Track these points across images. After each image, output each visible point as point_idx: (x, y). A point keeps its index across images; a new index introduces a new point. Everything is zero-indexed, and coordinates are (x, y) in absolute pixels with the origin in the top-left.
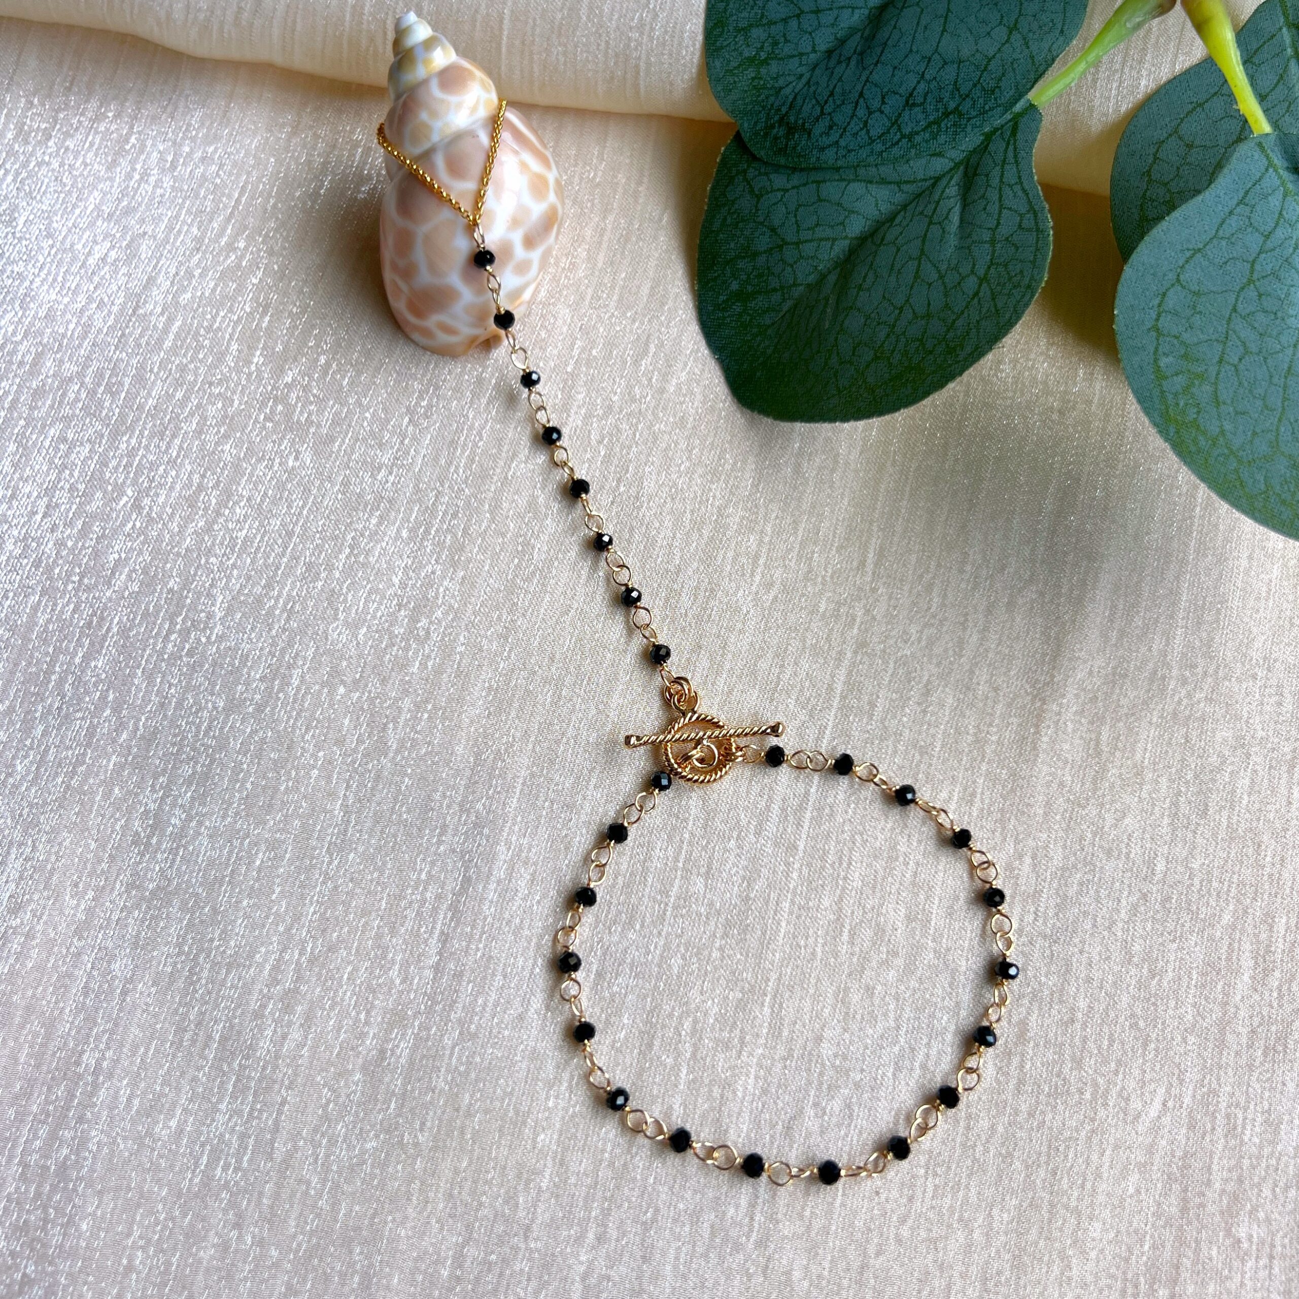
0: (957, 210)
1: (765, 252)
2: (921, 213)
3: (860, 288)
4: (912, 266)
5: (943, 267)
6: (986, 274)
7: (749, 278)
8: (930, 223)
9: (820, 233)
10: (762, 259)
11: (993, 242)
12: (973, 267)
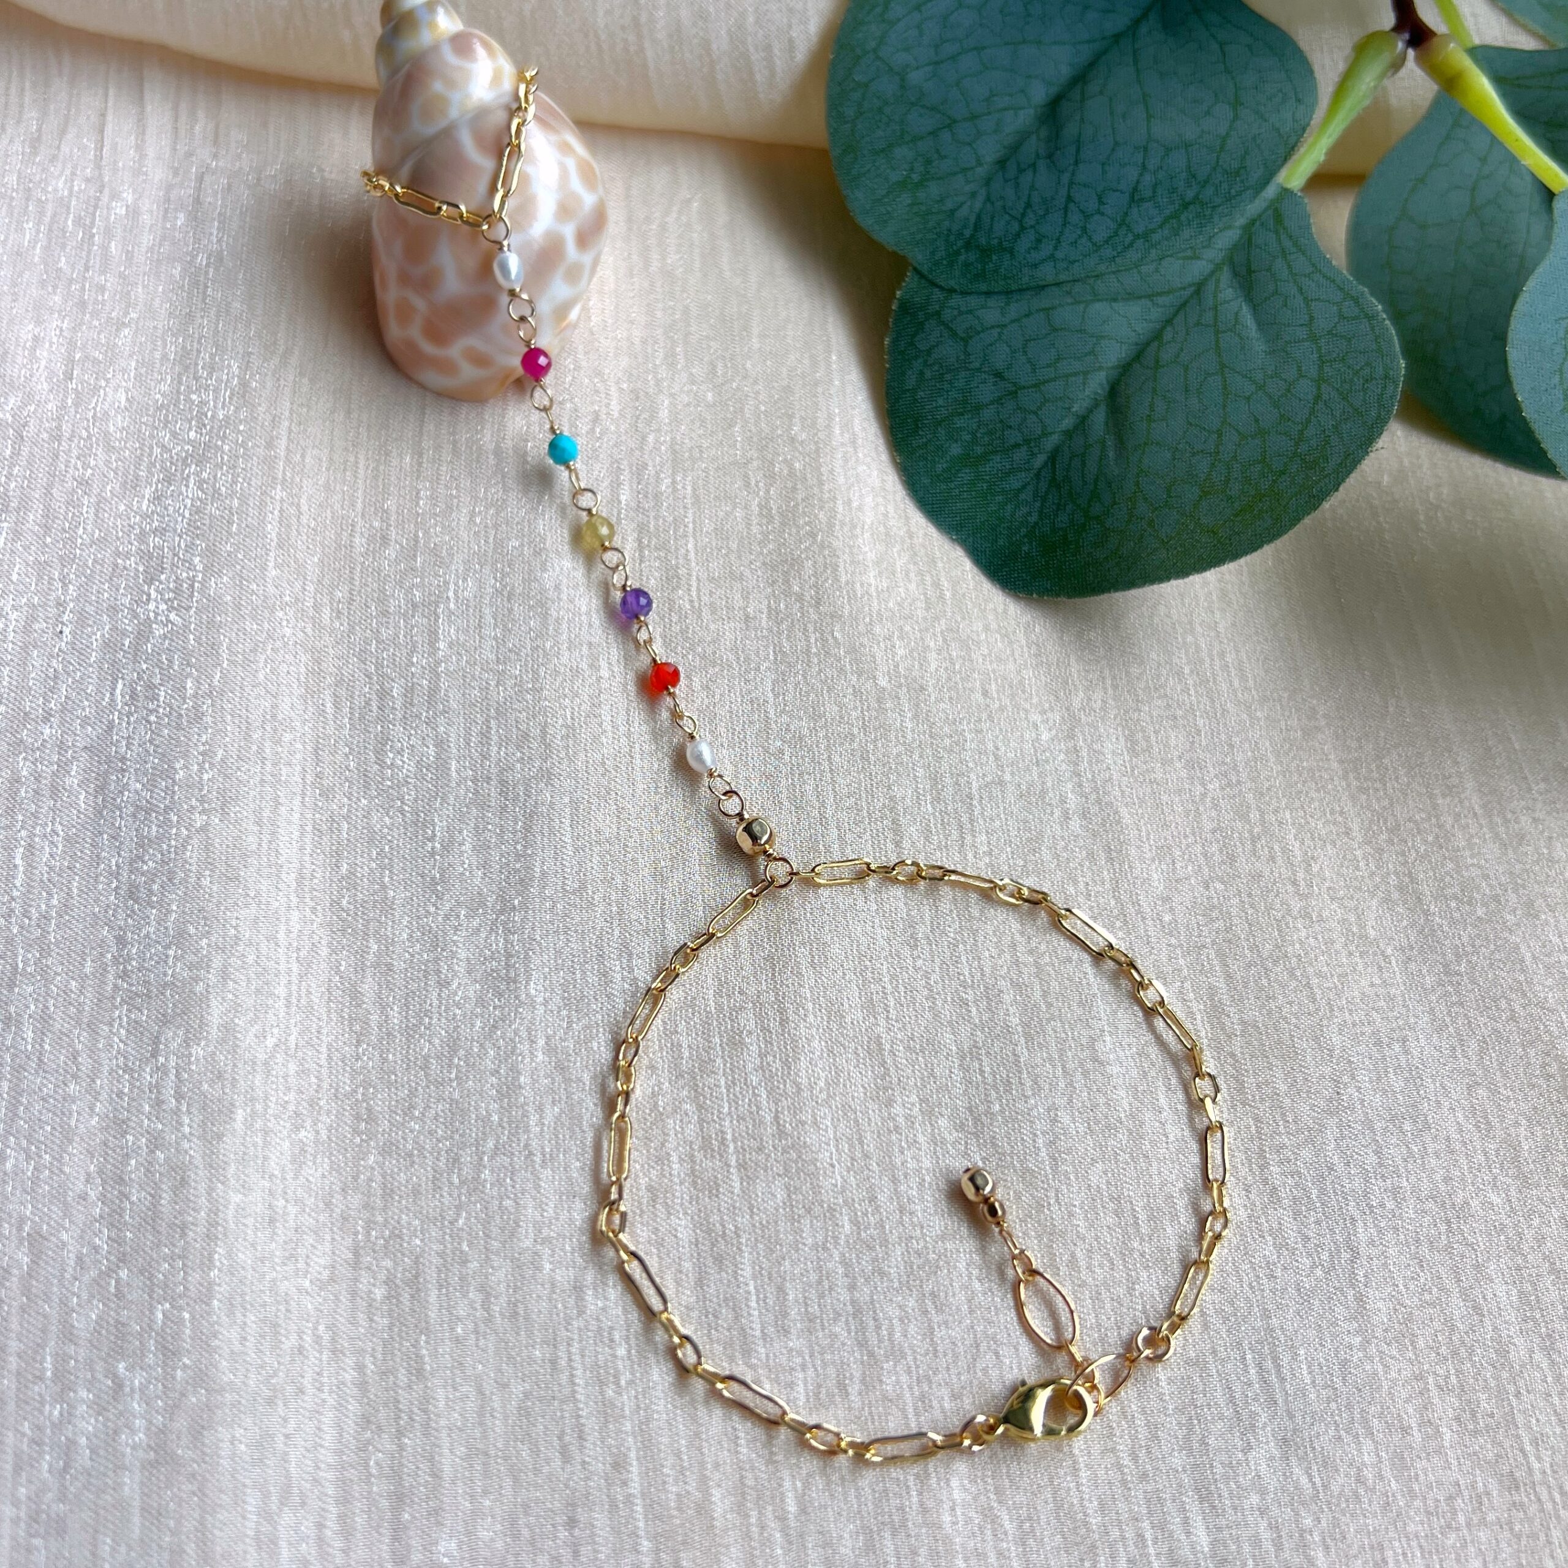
0: (1246, 312)
3: (1149, 419)
4: (1214, 382)
5: (1259, 376)
6: (1320, 374)
7: (974, 437)
8: (1217, 332)
9: (1064, 368)
10: (989, 412)
11: (1313, 338)
12: (1299, 369)
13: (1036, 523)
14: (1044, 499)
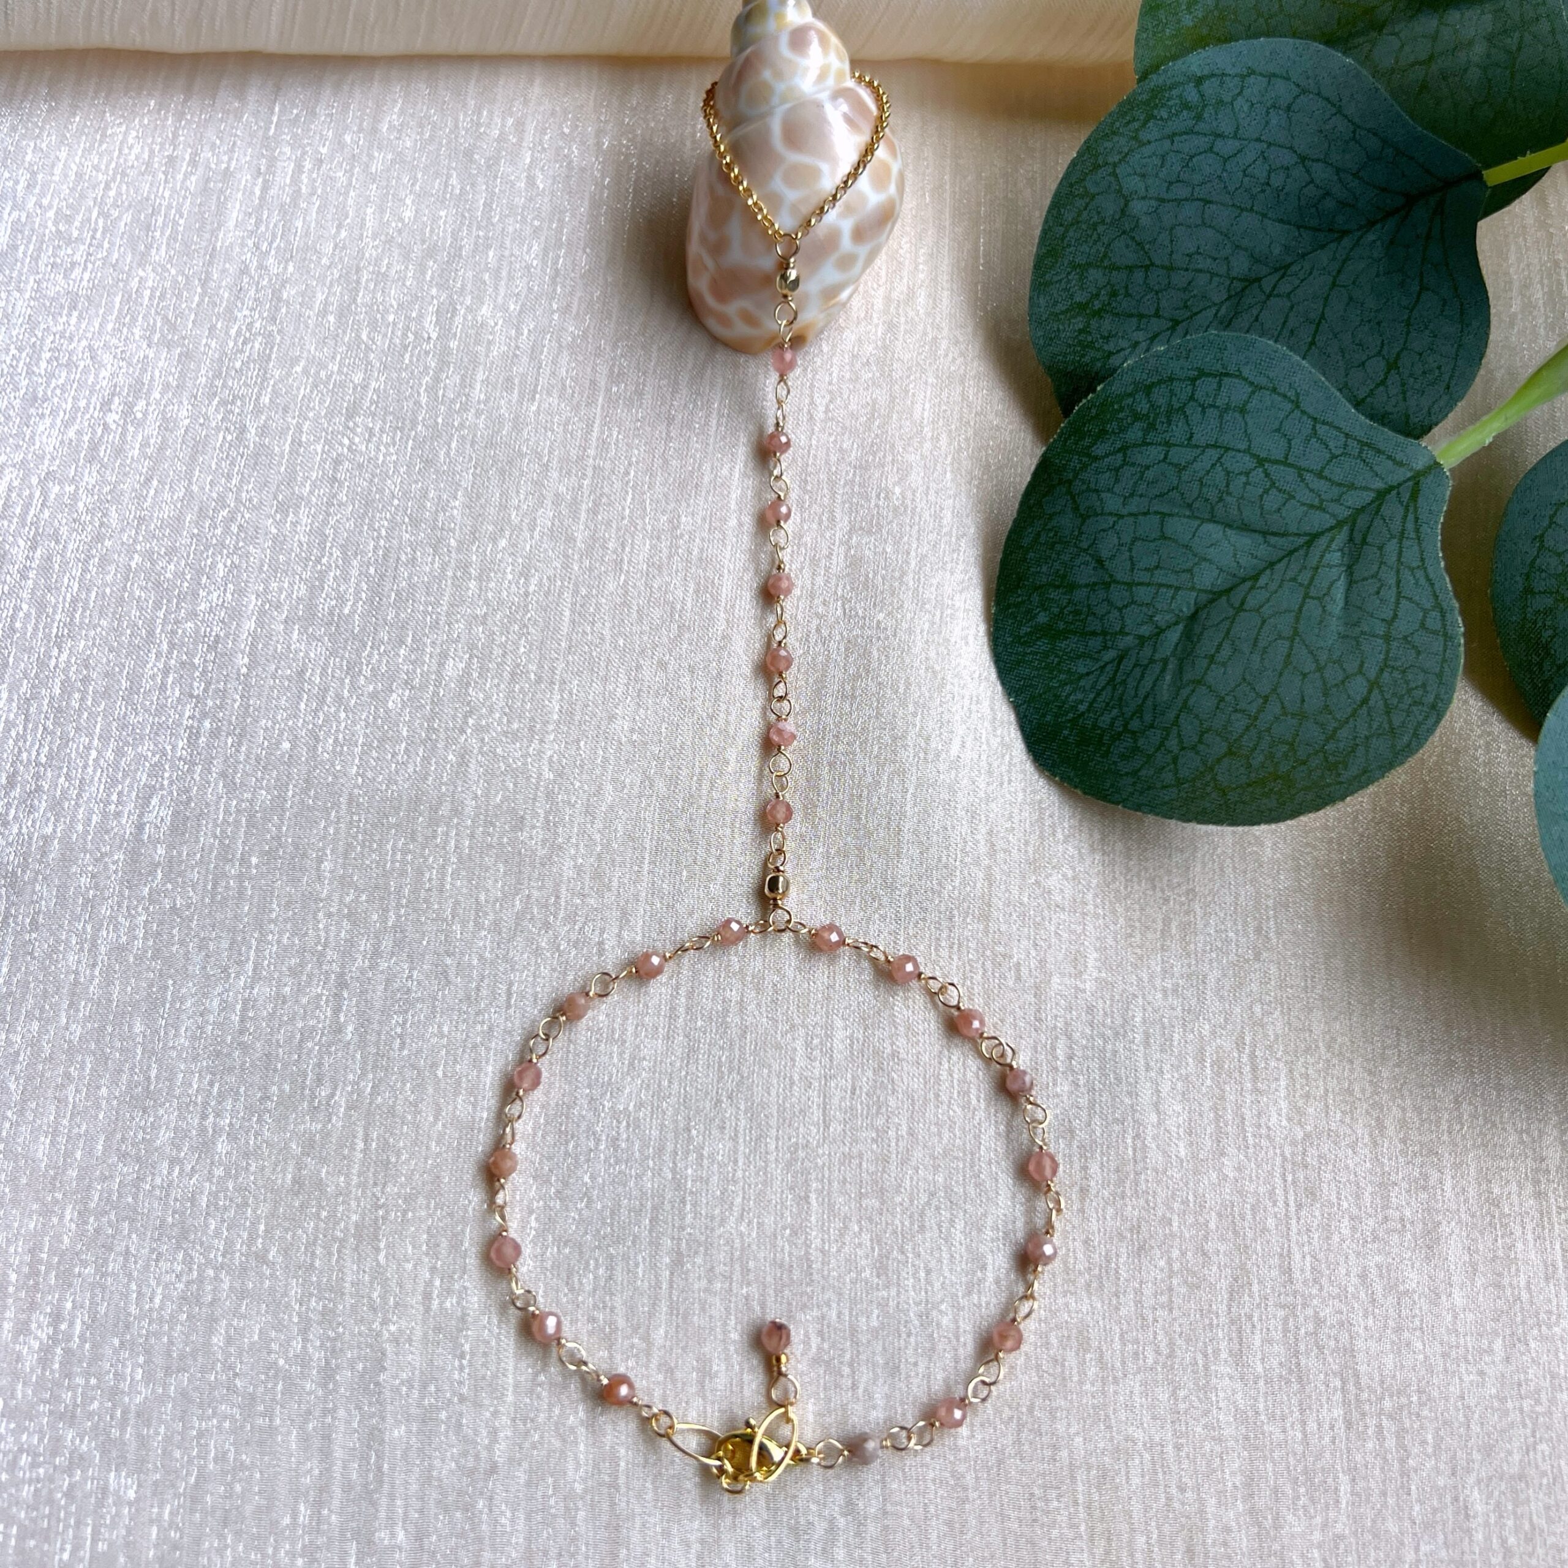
0: (1341, 585)
1: (1087, 586)
2: (1294, 580)
3: (1212, 659)
4: (1283, 647)
5: (1323, 657)
6: (1378, 677)
7: (1061, 612)
8: (1306, 596)
9: (1159, 577)
10: (1080, 595)
11: (1387, 638)
12: (1362, 665)
13: (1083, 714)
14: (1098, 694)
